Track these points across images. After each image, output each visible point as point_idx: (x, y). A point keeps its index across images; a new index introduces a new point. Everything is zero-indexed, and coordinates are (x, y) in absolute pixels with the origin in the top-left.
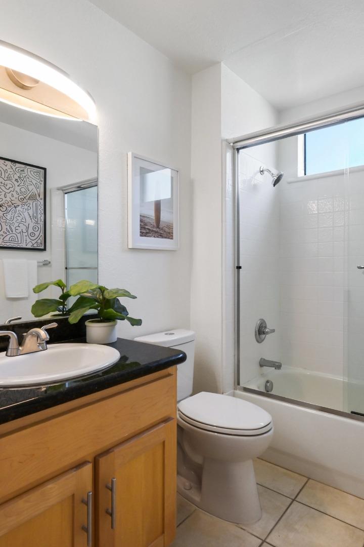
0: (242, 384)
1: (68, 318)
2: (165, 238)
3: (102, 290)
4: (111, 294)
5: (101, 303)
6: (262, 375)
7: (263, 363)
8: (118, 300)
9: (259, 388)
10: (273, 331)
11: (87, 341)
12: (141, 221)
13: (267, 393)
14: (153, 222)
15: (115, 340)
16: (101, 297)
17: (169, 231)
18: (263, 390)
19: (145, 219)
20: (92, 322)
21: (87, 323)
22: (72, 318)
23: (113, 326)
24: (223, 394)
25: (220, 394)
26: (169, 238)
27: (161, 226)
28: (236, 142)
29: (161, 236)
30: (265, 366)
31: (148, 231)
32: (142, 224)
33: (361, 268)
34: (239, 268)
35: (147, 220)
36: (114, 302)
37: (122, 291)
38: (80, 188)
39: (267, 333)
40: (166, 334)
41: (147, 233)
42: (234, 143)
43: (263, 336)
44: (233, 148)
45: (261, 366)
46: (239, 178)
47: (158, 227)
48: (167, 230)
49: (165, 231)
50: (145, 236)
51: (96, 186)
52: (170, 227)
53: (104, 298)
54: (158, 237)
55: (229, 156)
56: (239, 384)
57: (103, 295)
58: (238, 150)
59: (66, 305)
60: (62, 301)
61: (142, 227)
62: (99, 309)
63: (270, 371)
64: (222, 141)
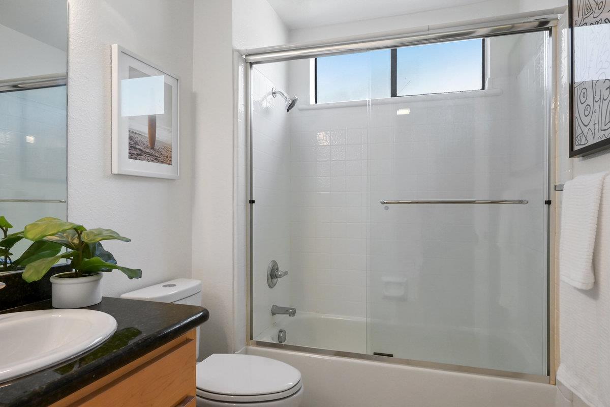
0: (255, 338)
1: (21, 274)
2: (162, 162)
3: (78, 230)
4: (91, 237)
5: (77, 249)
6: (274, 324)
7: (275, 311)
8: (100, 245)
9: (273, 339)
10: (286, 273)
11: (54, 305)
12: (130, 138)
13: (280, 344)
14: (147, 141)
15: (99, 300)
16: (76, 241)
17: (167, 154)
18: (276, 341)
19: (136, 136)
20: (61, 277)
21: (52, 279)
22: (29, 273)
23: (97, 281)
24: (234, 353)
25: (230, 353)
26: (166, 163)
27: (156, 147)
28: (250, 55)
29: (156, 160)
30: (278, 314)
31: (139, 152)
32: (132, 142)
33: (385, 203)
34: (252, 202)
35: (138, 138)
36: (94, 248)
37: (108, 232)
38: (17, 87)
39: (280, 276)
40: (164, 286)
41: (139, 155)
42: (246, 56)
43: (275, 280)
44: (246, 61)
45: (273, 314)
46: (252, 97)
47: (152, 147)
48: (164, 153)
49: (162, 154)
50: (136, 158)
51: (65, 85)
52: (168, 149)
53: (81, 242)
54: (152, 161)
55: (241, 69)
56: (251, 338)
57: (79, 238)
58: (251, 64)
59: (11, 254)
60: (4, 248)
61: (131, 147)
62: (72, 258)
63: (283, 319)
64: (234, 51)
